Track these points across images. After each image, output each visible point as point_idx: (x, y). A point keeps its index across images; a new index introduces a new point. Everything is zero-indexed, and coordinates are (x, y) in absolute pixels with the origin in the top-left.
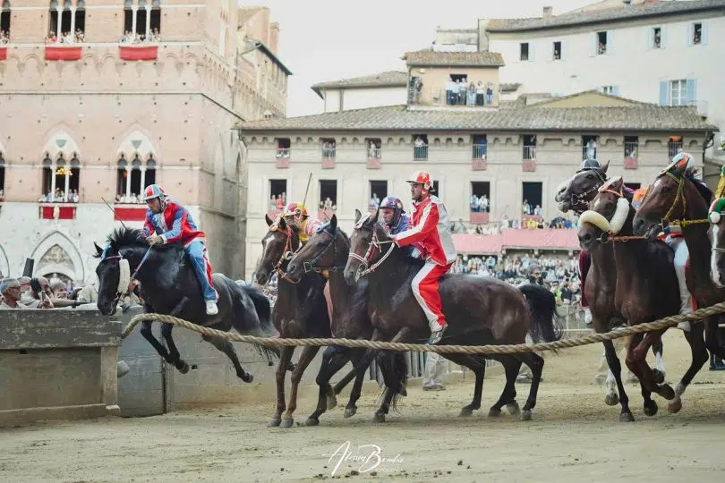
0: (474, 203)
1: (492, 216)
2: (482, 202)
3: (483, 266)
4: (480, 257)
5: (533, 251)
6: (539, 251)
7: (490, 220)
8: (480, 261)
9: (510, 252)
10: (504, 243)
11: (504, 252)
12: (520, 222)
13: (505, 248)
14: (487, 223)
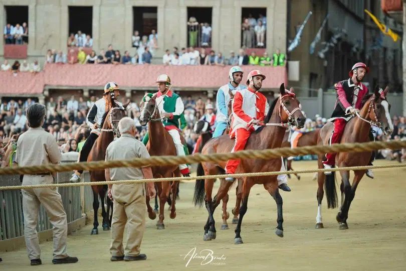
0: (8, 33)
1: (31, 49)
2: (17, 31)
3: (19, 111)
4: (16, 99)
5: (82, 91)
6: (90, 91)
7: (29, 54)
8: (16, 105)
9: (54, 93)
10: (47, 82)
11: (46, 93)
12: (64, 56)
13: (47, 88)
14: (26, 57)
